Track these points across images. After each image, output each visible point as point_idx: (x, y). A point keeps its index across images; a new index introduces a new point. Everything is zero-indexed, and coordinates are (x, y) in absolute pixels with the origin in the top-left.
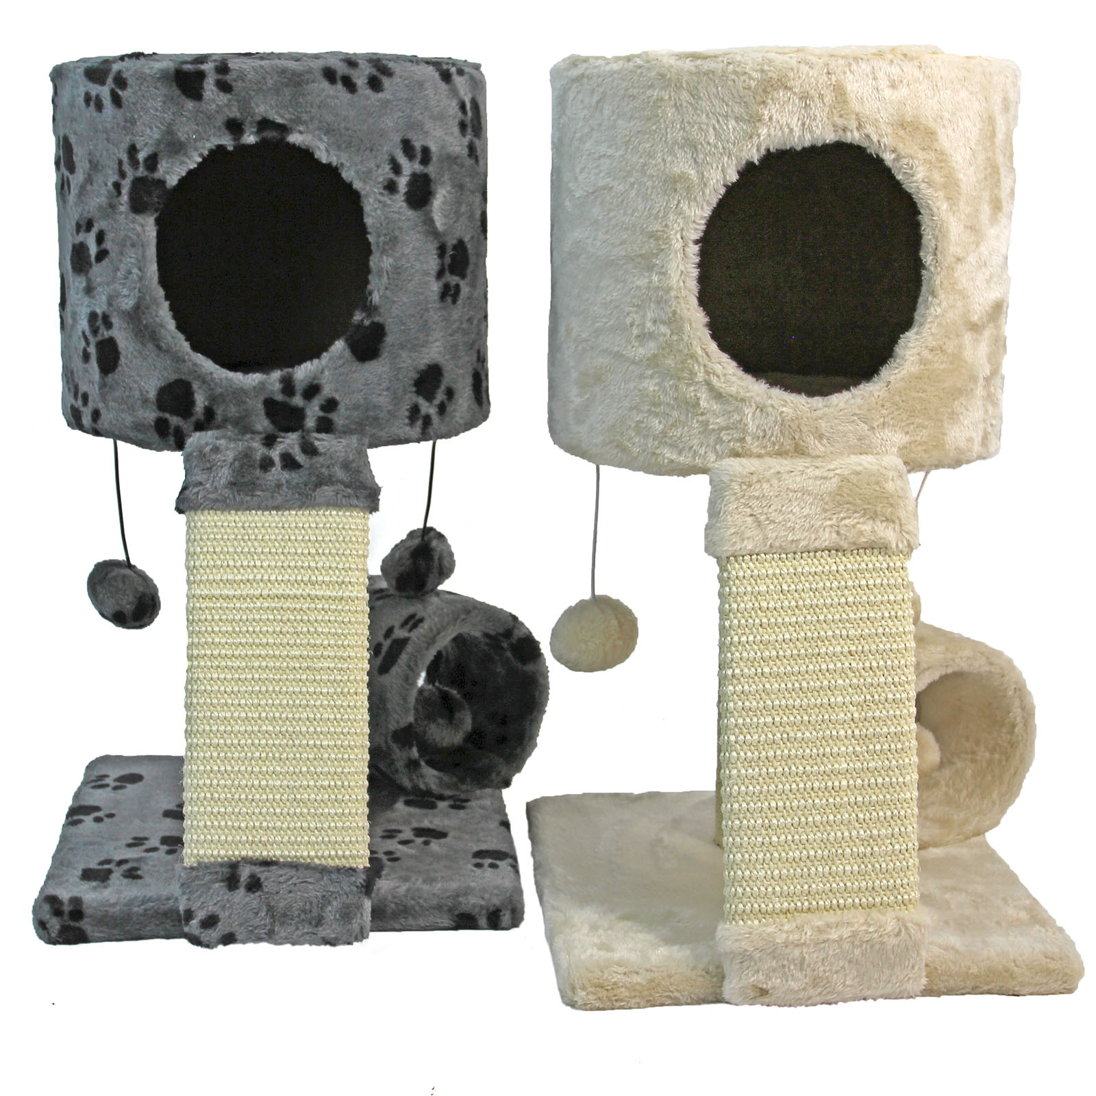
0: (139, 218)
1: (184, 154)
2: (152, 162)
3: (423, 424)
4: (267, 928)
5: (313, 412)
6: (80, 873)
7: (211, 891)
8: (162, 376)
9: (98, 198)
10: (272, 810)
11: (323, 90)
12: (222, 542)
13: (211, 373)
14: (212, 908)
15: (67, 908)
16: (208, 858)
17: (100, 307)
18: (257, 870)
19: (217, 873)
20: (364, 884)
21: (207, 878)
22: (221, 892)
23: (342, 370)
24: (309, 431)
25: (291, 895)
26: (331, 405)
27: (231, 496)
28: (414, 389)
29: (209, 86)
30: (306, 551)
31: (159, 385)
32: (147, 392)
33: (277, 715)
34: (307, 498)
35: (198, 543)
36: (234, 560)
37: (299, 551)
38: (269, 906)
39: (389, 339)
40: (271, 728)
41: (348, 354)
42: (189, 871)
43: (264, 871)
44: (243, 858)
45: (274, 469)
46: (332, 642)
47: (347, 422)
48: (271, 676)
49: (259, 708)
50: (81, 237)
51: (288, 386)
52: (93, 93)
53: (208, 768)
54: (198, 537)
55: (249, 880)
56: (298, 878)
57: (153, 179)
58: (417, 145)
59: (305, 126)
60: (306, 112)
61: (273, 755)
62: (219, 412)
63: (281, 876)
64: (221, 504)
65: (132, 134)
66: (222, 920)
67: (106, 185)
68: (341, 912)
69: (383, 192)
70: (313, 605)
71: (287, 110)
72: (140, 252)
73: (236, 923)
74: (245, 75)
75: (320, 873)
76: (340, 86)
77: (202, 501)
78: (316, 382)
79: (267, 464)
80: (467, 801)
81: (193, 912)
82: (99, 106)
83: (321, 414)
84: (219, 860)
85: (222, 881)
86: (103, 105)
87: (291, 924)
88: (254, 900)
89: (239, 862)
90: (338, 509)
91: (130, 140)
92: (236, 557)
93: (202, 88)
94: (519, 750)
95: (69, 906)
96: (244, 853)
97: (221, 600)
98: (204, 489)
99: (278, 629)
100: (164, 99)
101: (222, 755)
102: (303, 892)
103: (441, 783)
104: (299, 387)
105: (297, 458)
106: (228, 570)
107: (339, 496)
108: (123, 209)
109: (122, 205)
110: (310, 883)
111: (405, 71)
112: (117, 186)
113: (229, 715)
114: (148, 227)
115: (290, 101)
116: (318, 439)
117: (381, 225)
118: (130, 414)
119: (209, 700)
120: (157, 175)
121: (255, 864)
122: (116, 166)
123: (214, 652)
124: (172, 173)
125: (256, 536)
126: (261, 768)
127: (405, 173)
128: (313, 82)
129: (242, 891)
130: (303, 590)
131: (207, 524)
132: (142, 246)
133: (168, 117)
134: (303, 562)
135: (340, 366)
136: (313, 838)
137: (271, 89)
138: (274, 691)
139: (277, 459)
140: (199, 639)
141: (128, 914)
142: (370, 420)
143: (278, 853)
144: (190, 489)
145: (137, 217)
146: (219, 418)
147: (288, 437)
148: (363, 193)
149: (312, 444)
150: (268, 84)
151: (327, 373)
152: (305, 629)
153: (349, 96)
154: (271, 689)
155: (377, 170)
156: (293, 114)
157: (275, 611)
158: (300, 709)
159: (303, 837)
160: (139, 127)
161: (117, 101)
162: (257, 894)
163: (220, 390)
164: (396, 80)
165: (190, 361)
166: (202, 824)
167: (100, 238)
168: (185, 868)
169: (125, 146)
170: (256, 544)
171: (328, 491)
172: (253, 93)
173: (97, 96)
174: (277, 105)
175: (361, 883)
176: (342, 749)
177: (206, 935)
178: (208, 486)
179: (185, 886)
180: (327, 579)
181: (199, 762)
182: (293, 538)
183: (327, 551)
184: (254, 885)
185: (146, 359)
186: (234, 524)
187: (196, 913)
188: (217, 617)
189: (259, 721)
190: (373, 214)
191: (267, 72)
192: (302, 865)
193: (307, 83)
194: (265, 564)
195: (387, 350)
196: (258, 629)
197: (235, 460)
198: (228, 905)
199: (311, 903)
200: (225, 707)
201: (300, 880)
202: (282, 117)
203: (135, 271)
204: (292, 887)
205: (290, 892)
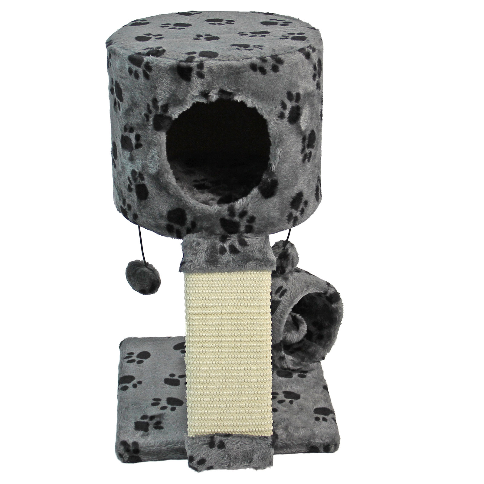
0: (159, 133)
1: (181, 106)
2: (165, 108)
3: (294, 221)
4: (228, 464)
5: (243, 223)
6: (133, 425)
7: (202, 449)
8: (170, 206)
9: (136, 119)
10: (229, 411)
11: (250, 75)
12: (202, 288)
13: (195, 207)
14: (202, 456)
15: (131, 448)
16: (200, 433)
17: (138, 169)
18: (223, 439)
19: (205, 441)
20: (272, 444)
21: (200, 443)
22: (207, 449)
23: (257, 203)
24: (242, 233)
25: (238, 450)
26: (252, 219)
27: (206, 267)
28: (290, 206)
29: (194, 74)
30: (242, 291)
31: (168, 210)
32: (162, 212)
33: (230, 368)
34: (243, 267)
35: (191, 288)
36: (208, 296)
37: (239, 291)
38: (229, 455)
39: (280, 186)
40: (228, 374)
41: (260, 196)
42: (191, 439)
43: (226, 439)
44: (216, 433)
45: (226, 253)
46: (255, 334)
47: (259, 226)
48: (227, 350)
49: (222, 365)
50: (127, 134)
51: (232, 211)
52: (134, 69)
53: (199, 393)
54: (191, 285)
55: (219, 443)
56: (242, 442)
57: (166, 116)
58: (294, 93)
59: (241, 92)
60: (242, 86)
61: (229, 386)
62: (199, 224)
63: (234, 441)
64: (202, 270)
65: (155, 93)
66: (207, 461)
67: (141, 114)
68: (261, 456)
69: (278, 119)
70: (246, 317)
71: (233, 85)
72: (159, 149)
73: (214, 462)
74: (212, 70)
75: (252, 439)
76: (258, 72)
77: (192, 270)
78: (245, 210)
79: (223, 251)
80: (306, 372)
81: (194, 457)
82: (137, 76)
83: (247, 224)
84: (205, 434)
85: (207, 444)
86: (139, 76)
87: (239, 462)
88: (221, 452)
89: (214, 435)
90: (256, 271)
91: (154, 96)
92: (209, 295)
93: (191, 75)
94: (329, 342)
95: (132, 447)
96: (216, 431)
97: (203, 315)
98: (193, 264)
99: (230, 329)
100: (171, 79)
101: (205, 387)
102: (244, 448)
103: (294, 364)
104: (237, 212)
105: (237, 247)
106: (205, 301)
107: (257, 265)
108: (150, 127)
109: (150, 125)
110: (247, 444)
111: (289, 60)
112: (147, 116)
113: (208, 368)
114: (163, 137)
115: (234, 81)
116: (246, 237)
117: (277, 134)
118: (153, 220)
119: (198, 362)
120: (167, 114)
121: (222, 436)
122: (146, 107)
123: (200, 340)
124: (175, 113)
125: (218, 285)
126: (223, 392)
127: (288, 108)
128: (245, 72)
129: (216, 448)
130: (241, 310)
131: (195, 279)
132: (160, 145)
133: (173, 88)
134: (241, 297)
135: (257, 201)
136: (248, 423)
137: (225, 76)
138: (228, 357)
139: (227, 248)
140: (193, 334)
141: (160, 450)
142: (270, 224)
143: (232, 430)
144: (187, 264)
145: (158, 132)
146: (198, 227)
147: (232, 237)
148: (268, 120)
149: (244, 240)
150: (224, 74)
151: (250, 205)
152: (242, 328)
153: (263, 76)
154: (227, 356)
155: (275, 109)
156: (236, 87)
157: (228, 320)
158: (241, 365)
159: (243, 423)
160: (158, 90)
161: (147, 76)
162: (223, 450)
163: (199, 214)
164: (285, 65)
165: (184, 200)
166: (196, 418)
167: (138, 137)
168: (189, 438)
169: (151, 98)
170: (218, 288)
171: (252, 263)
172: (216, 78)
173: (136, 71)
174: (227, 83)
175: (270, 444)
176: (260, 383)
177: (199, 467)
178: (195, 262)
179: (190, 446)
180: (252, 304)
181: (194, 390)
182: (236, 285)
183: (252, 291)
184: (222, 445)
185: (161, 197)
186: (208, 279)
187: (195, 458)
188: (201, 323)
189: (222, 371)
190: (273, 129)
191: (223, 68)
192: (243, 436)
193: (243, 72)
194: (223, 298)
195: (278, 191)
196: (220, 329)
197: (207, 250)
198: (210, 455)
199: (248, 453)
200: (206, 365)
201: (243, 443)
202: (230, 89)
203: (156, 157)
204: (239, 446)
205: (238, 448)
